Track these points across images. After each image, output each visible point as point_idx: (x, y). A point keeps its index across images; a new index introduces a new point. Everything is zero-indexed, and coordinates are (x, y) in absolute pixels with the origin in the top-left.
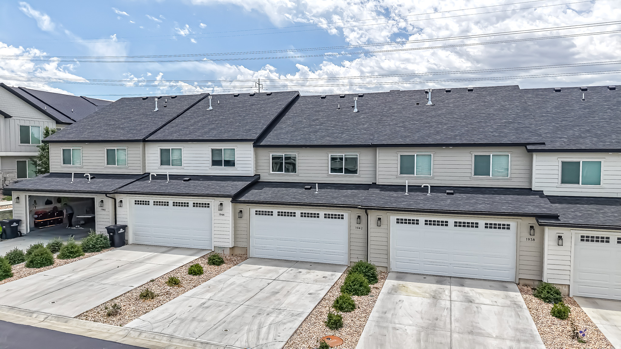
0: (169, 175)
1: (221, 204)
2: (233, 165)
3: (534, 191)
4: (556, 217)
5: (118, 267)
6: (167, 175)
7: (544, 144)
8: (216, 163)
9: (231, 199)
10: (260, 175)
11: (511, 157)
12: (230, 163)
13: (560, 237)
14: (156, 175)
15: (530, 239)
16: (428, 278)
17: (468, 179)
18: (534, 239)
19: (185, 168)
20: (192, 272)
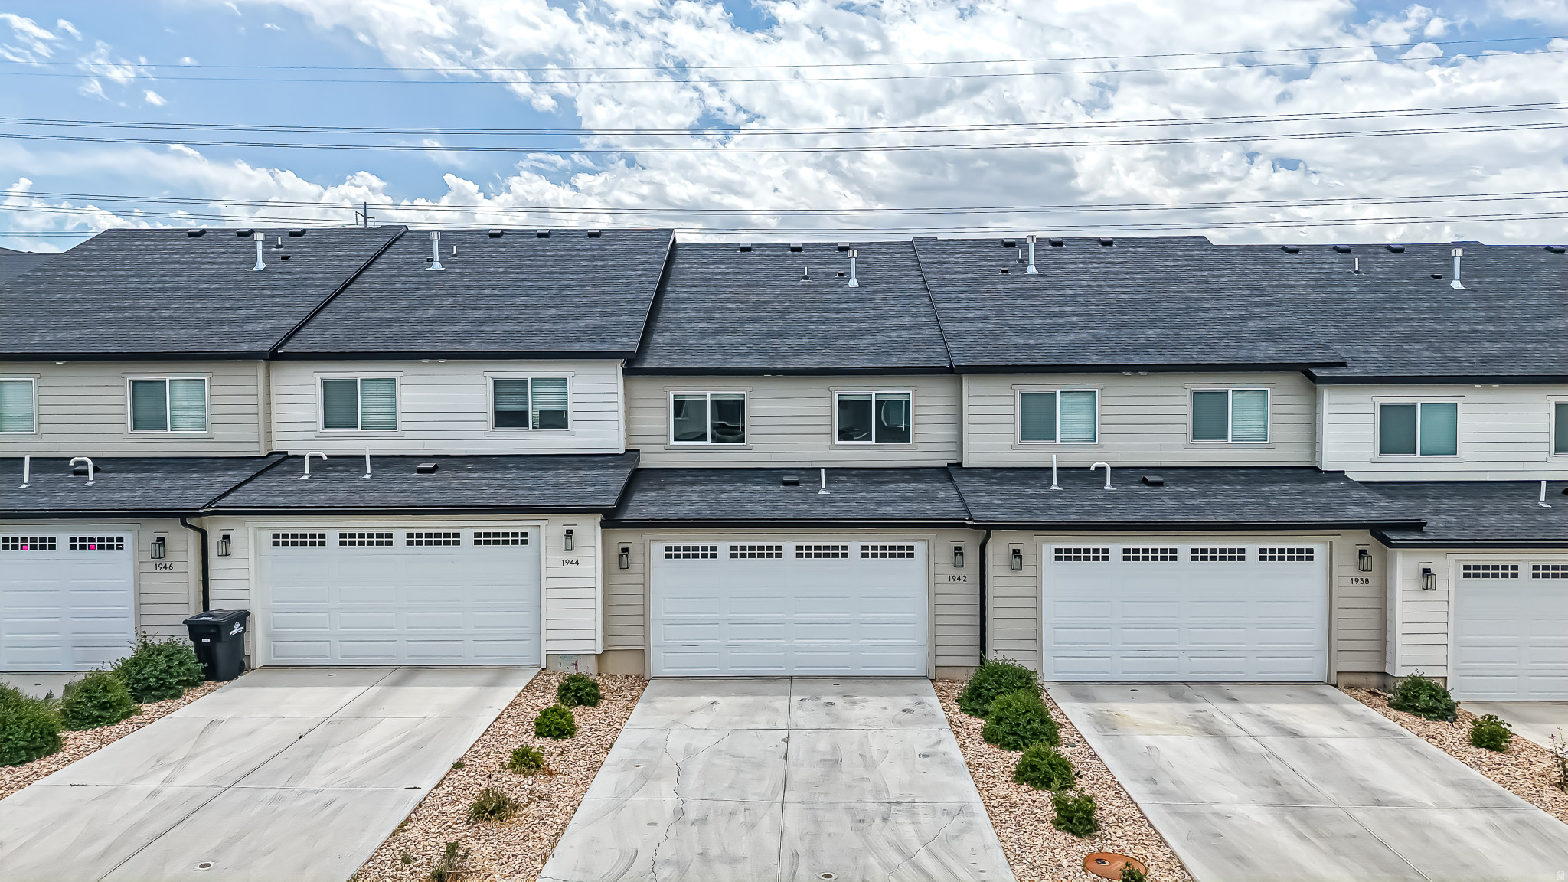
0: (371, 456)
1: (570, 533)
2: (563, 424)
3: (1326, 472)
4: (1418, 527)
5: (301, 737)
6: (364, 456)
7: (1343, 364)
8: (508, 418)
9: (599, 517)
10: (639, 450)
11: (1273, 395)
12: (555, 419)
13: (1426, 572)
14: (325, 458)
15: (1360, 581)
16: (1142, 690)
17: (1180, 448)
18: (1367, 580)
19: (408, 435)
20: (550, 730)
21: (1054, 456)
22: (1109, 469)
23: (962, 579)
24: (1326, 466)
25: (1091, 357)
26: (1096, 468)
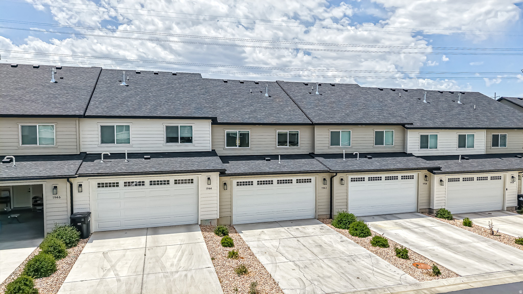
0: (127, 153)
1: (209, 178)
2: (191, 141)
3: (408, 154)
4: (439, 169)
5: (145, 255)
6: (125, 153)
7: (412, 124)
8: (171, 140)
9: (219, 173)
10: (215, 150)
11: (395, 132)
12: (189, 140)
13: (441, 181)
14: (110, 155)
15: (425, 184)
17: (373, 147)
18: (426, 183)
19: (134, 146)
21: (344, 150)
22: (358, 154)
23: (325, 188)
24: (408, 152)
25: (349, 121)
26: (355, 154)
